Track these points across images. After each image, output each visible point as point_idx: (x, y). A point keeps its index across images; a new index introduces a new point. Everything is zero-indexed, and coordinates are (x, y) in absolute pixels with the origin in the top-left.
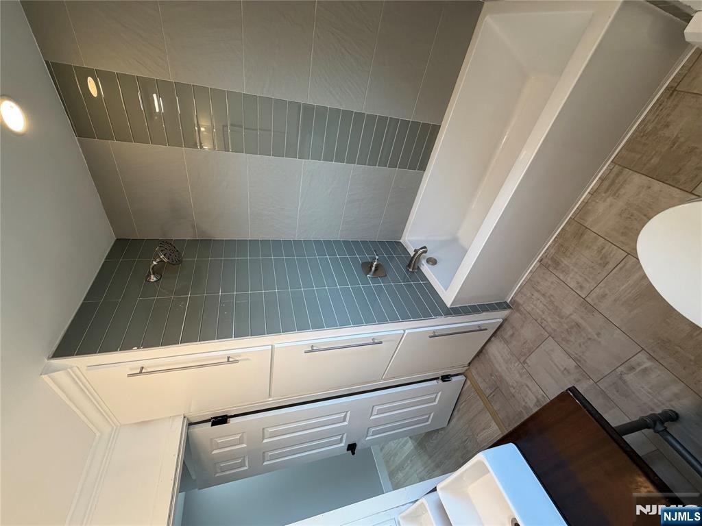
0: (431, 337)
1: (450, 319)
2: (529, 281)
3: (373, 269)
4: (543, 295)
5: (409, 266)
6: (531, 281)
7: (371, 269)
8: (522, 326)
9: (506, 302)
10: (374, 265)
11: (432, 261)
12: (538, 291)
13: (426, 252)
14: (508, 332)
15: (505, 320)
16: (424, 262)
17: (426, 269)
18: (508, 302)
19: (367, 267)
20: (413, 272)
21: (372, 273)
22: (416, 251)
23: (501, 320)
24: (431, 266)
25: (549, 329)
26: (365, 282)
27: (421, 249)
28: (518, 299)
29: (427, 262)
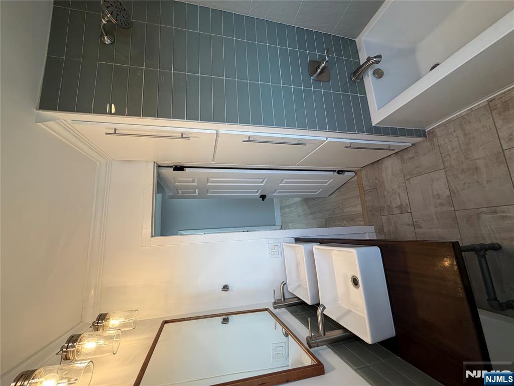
0: (347, 148)
2: (462, 117)
3: (319, 70)
4: (465, 135)
5: (354, 74)
6: (464, 118)
7: (317, 70)
8: (425, 154)
9: (424, 130)
10: (321, 67)
11: (379, 74)
12: (463, 129)
13: (378, 62)
14: (407, 156)
15: (413, 145)
16: (370, 72)
17: (369, 81)
18: (427, 130)
19: (314, 66)
20: (354, 82)
21: (315, 75)
22: (369, 59)
23: (410, 145)
24: (374, 78)
25: (447, 164)
26: (307, 85)
27: (375, 57)
28: (437, 131)
29: (374, 73)
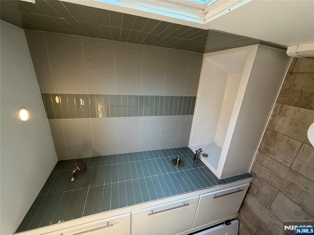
0: (214, 198)
1: (222, 186)
2: (257, 161)
4: (267, 168)
5: (195, 159)
7: (177, 163)
8: (261, 186)
9: (248, 173)
10: (178, 161)
11: (206, 156)
12: (263, 166)
13: (201, 151)
14: (255, 191)
15: (251, 183)
16: (201, 156)
17: (203, 159)
19: (174, 162)
20: (197, 162)
21: (177, 165)
22: (197, 151)
23: (249, 184)
24: (205, 158)
25: (277, 187)
26: (175, 170)
27: (199, 150)
28: (256, 171)
29: (203, 156)
